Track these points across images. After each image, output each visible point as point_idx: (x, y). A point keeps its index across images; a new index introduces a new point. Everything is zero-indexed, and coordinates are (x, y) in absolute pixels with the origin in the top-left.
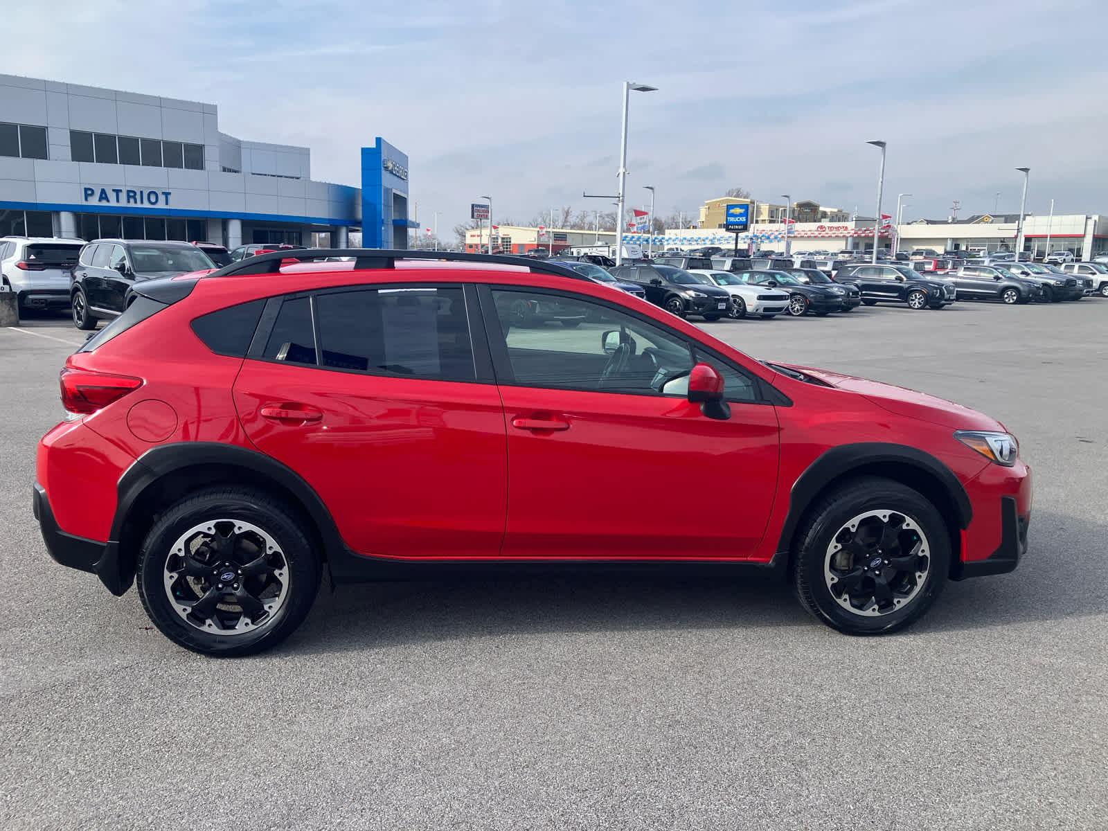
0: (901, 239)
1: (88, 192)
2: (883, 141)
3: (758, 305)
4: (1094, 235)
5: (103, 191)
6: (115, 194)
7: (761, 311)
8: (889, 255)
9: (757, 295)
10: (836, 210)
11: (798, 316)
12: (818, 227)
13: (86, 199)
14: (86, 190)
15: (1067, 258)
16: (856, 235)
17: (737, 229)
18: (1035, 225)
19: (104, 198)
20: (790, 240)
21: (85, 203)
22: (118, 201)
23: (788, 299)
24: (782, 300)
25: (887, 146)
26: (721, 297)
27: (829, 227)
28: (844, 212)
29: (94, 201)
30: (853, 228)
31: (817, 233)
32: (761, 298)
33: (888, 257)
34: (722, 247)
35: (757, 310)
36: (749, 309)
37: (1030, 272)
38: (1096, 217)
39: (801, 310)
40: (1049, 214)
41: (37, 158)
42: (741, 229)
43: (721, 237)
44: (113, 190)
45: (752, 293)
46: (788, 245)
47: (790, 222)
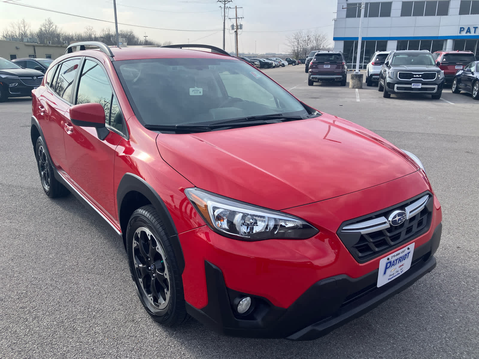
1: (462, 29)
5: (469, 28)
6: (474, 29)
13: (460, 33)
14: (461, 28)
19: (468, 32)
21: (459, 35)
22: (475, 33)
29: (464, 34)
41: (442, 15)
44: (474, 27)
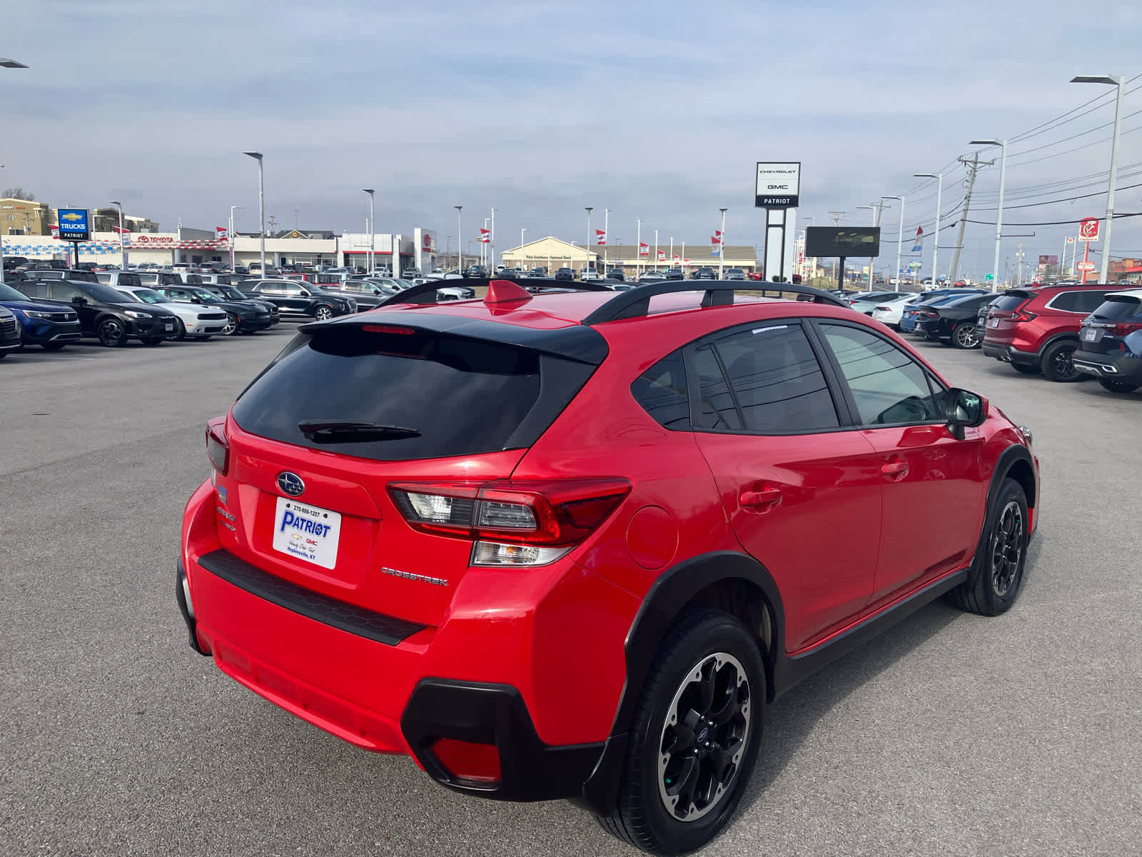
0: (235, 252)
2: (259, 152)
3: (200, 326)
4: (400, 253)
7: (202, 331)
8: (229, 269)
9: (197, 314)
10: (143, 220)
11: (229, 335)
12: (139, 238)
15: (385, 273)
16: (183, 247)
17: (77, 238)
18: (350, 242)
20: (126, 251)
23: (225, 318)
24: (220, 319)
25: (263, 158)
26: (167, 317)
27: (151, 238)
28: (152, 221)
30: (179, 239)
31: (138, 245)
32: (202, 317)
33: (227, 271)
34: (28, 257)
35: (198, 331)
36: (189, 329)
37: (399, 287)
38: (399, 237)
39: (232, 329)
40: (366, 233)
42: (80, 238)
43: (49, 246)
45: (190, 312)
46: (126, 257)
47: (124, 232)
